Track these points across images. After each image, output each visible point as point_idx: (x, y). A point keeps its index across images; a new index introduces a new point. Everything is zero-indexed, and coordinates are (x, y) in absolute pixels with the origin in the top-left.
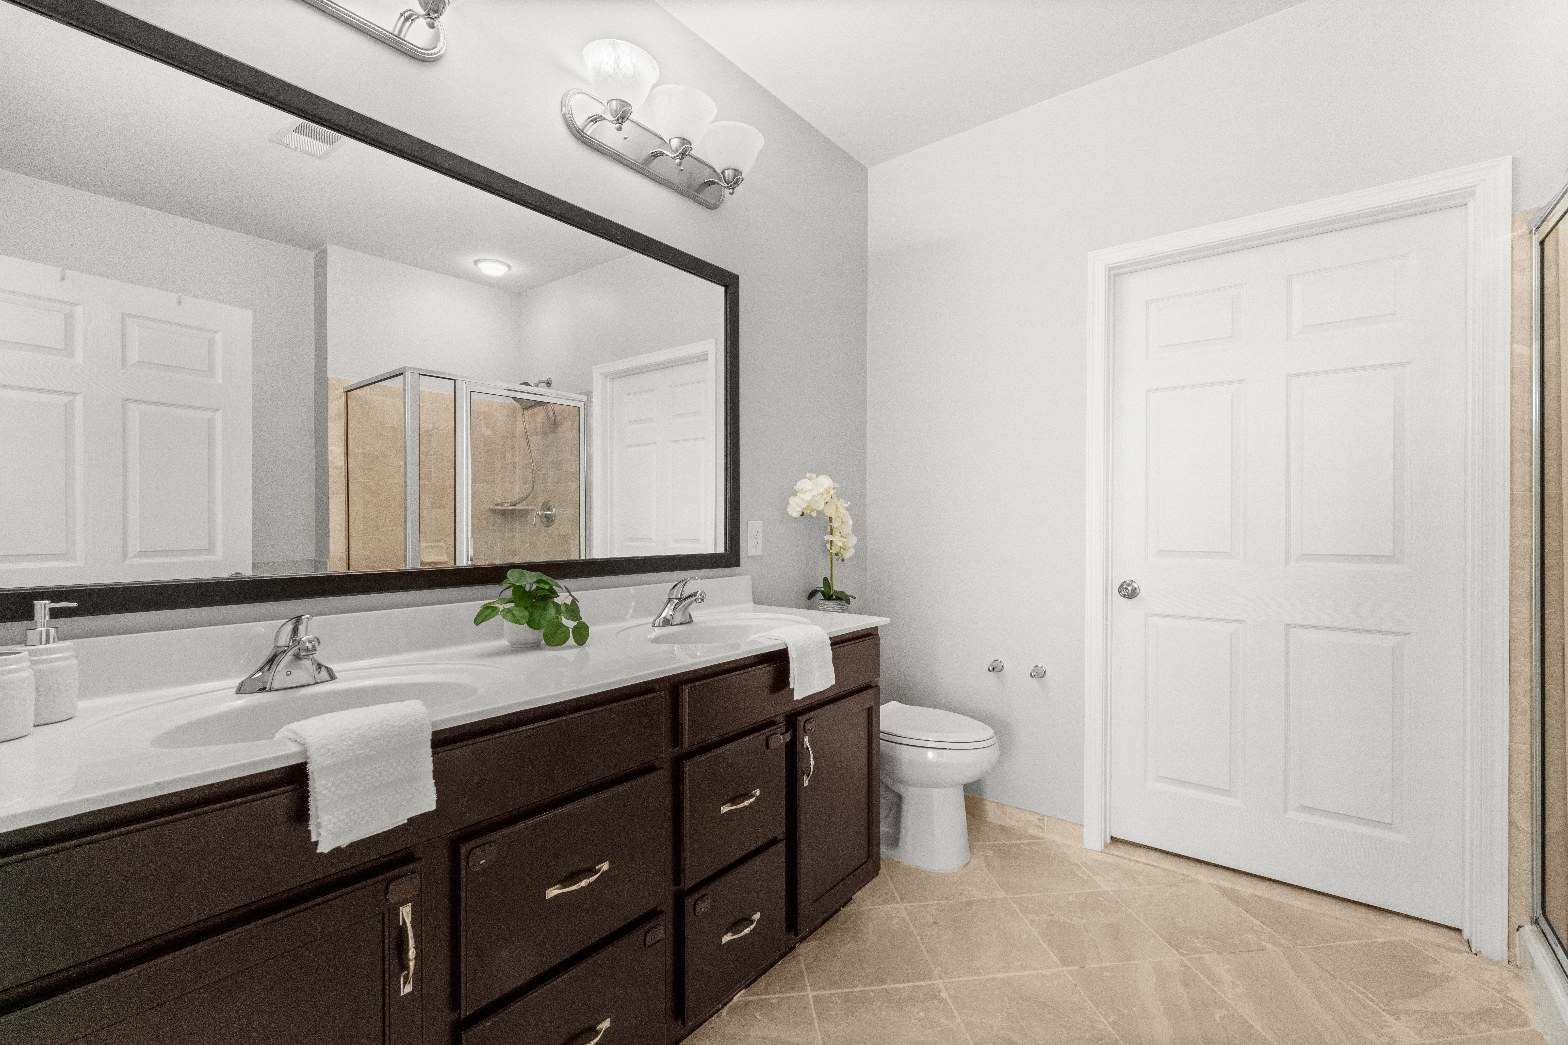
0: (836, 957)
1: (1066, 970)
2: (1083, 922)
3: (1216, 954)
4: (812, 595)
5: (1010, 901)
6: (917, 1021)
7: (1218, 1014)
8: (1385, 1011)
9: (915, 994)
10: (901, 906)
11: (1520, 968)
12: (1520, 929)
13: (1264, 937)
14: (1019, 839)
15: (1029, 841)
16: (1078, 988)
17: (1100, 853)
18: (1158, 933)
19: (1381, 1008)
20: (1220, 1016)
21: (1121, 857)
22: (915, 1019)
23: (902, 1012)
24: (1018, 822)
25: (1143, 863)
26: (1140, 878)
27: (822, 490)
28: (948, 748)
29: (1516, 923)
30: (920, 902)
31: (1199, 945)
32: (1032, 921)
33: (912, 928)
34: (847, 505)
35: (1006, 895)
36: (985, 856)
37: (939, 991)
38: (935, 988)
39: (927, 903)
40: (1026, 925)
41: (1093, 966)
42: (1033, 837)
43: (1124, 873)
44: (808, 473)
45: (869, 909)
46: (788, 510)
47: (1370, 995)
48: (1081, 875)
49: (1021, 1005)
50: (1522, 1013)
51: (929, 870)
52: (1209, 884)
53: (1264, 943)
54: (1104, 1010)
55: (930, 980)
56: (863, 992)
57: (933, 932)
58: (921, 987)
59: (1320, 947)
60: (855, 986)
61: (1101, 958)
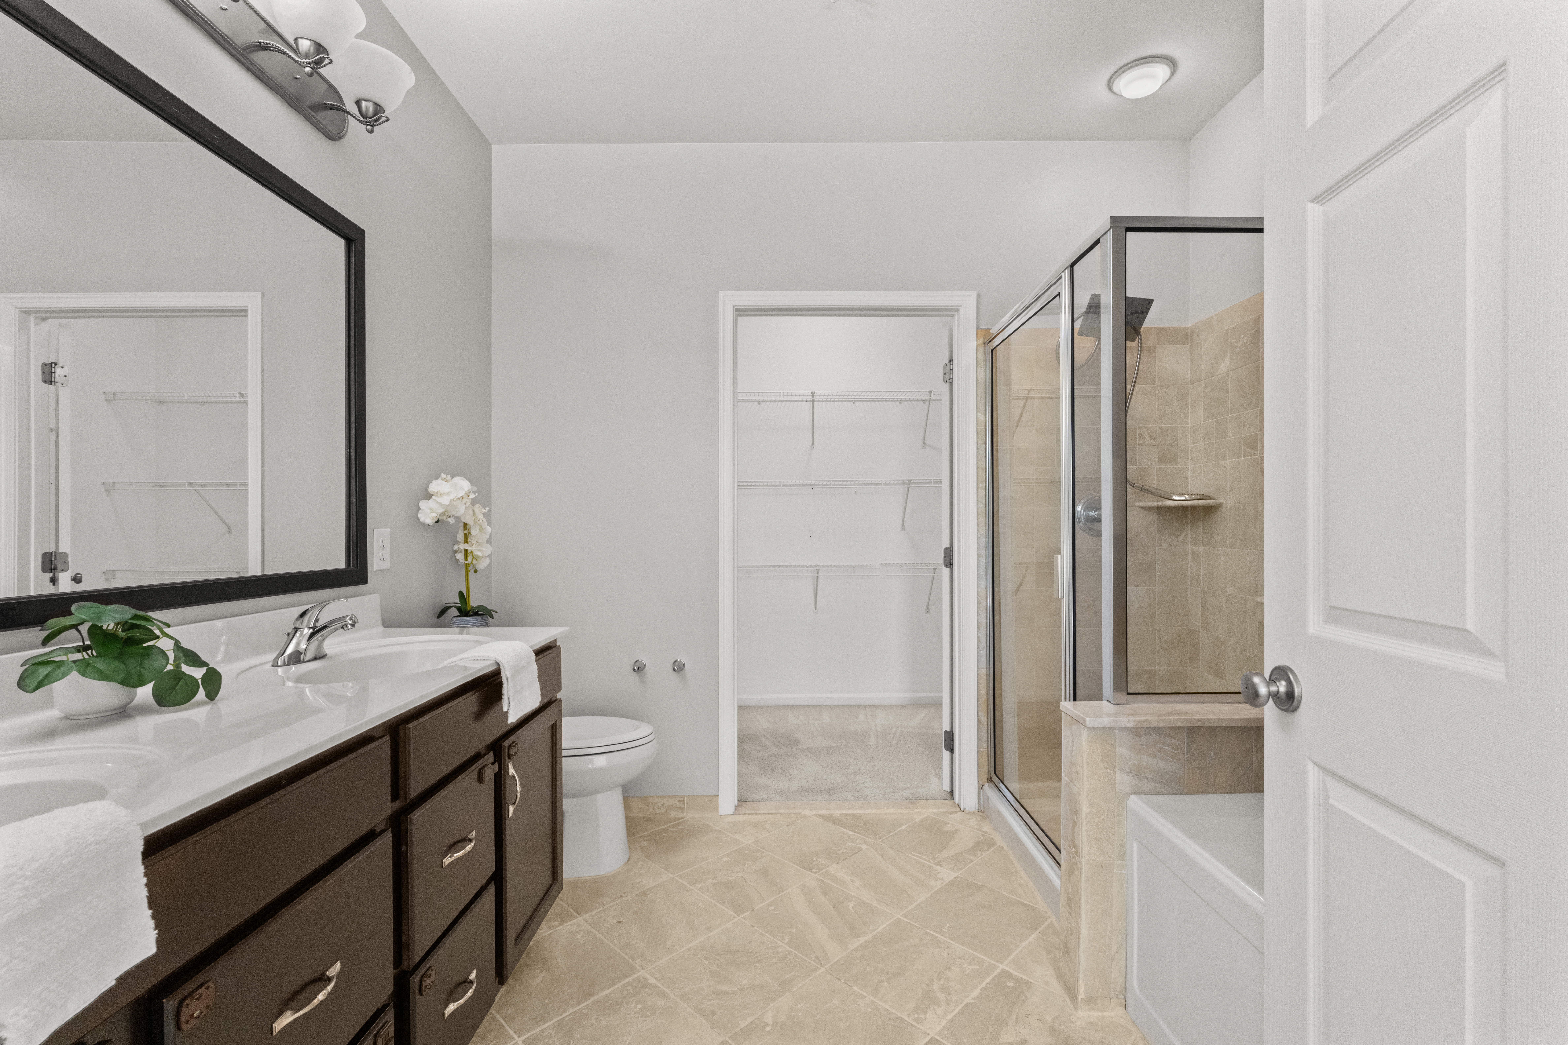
0: (532, 993)
1: (742, 918)
2: (740, 874)
3: (835, 864)
4: (444, 611)
5: (677, 878)
6: (637, 1014)
7: (851, 905)
8: (934, 864)
9: (625, 992)
10: (580, 919)
11: (983, 812)
12: (983, 787)
13: (858, 841)
14: (665, 824)
15: (674, 823)
16: (756, 928)
17: (732, 816)
18: (794, 864)
19: (931, 863)
20: (853, 907)
21: (749, 814)
22: (635, 1013)
23: (620, 1013)
24: (660, 809)
25: (766, 814)
26: (768, 826)
27: (462, 494)
28: (616, 750)
29: (981, 783)
30: (598, 909)
31: (823, 862)
32: (701, 889)
33: (598, 935)
34: (486, 511)
35: (672, 876)
36: (642, 848)
37: (646, 979)
38: (642, 979)
39: (605, 907)
40: (698, 893)
41: (759, 906)
42: (675, 819)
43: (756, 826)
44: (442, 474)
45: (549, 934)
46: (419, 515)
47: (924, 857)
48: (725, 838)
49: (718, 960)
50: (992, 838)
51: (595, 878)
52: (813, 815)
53: (860, 846)
54: (779, 936)
55: (635, 974)
56: (575, 1013)
57: (620, 931)
58: (629, 983)
59: (890, 836)
60: (564, 1012)
61: (763, 897)
